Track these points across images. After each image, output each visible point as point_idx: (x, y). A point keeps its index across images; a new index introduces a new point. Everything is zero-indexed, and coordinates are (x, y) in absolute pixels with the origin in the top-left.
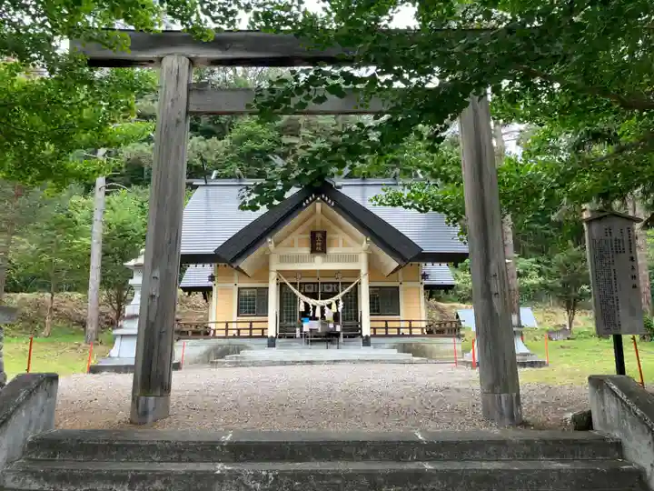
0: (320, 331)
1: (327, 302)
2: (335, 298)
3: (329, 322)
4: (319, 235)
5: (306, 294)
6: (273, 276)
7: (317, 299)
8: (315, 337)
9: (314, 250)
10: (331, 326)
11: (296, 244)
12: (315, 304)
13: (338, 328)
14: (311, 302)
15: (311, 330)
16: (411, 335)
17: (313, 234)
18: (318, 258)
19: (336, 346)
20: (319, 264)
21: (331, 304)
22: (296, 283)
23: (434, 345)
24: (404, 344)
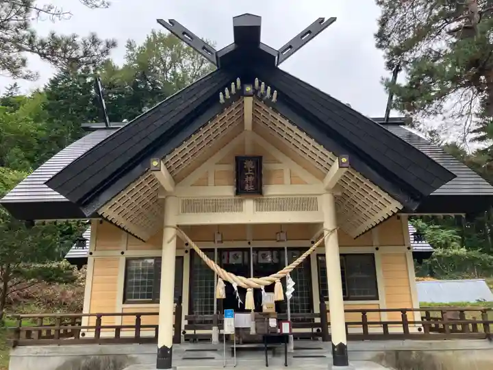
0: (253, 332)
1: (265, 281)
2: (280, 274)
3: (268, 315)
4: (249, 165)
5: (228, 268)
6: (170, 234)
7: (248, 276)
8: (244, 343)
9: (240, 191)
10: (273, 323)
11: (211, 179)
12: (242, 285)
13: (286, 328)
14: (237, 281)
15: (237, 329)
16: (406, 335)
17: (240, 162)
18: (249, 204)
19: (281, 360)
20: (249, 214)
21: (273, 284)
22: (212, 250)
23: (450, 353)
24: (397, 352)
